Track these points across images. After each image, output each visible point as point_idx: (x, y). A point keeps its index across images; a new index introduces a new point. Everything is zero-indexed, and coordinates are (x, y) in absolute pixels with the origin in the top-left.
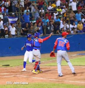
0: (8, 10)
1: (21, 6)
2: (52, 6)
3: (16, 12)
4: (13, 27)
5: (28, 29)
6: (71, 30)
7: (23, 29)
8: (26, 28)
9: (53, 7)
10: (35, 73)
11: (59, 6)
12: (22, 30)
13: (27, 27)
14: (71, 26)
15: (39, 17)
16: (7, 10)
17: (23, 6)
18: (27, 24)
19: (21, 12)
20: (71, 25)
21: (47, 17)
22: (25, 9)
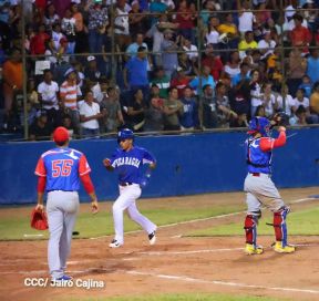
0: (74, 44)
1: (118, 31)
2: (220, 33)
3: (103, 53)
4: (90, 104)
5: (142, 110)
6: (288, 113)
7: (125, 108)
8: (136, 107)
9: (224, 35)
10: (282, 250)
11: (247, 33)
12: (123, 112)
13: (139, 102)
14: (291, 101)
15: (179, 69)
16: (71, 46)
17: (127, 32)
18: (140, 91)
19: (119, 52)
20: (289, 97)
21: (207, 69)
22: (133, 41)
